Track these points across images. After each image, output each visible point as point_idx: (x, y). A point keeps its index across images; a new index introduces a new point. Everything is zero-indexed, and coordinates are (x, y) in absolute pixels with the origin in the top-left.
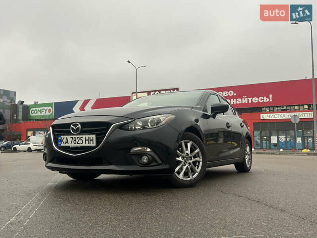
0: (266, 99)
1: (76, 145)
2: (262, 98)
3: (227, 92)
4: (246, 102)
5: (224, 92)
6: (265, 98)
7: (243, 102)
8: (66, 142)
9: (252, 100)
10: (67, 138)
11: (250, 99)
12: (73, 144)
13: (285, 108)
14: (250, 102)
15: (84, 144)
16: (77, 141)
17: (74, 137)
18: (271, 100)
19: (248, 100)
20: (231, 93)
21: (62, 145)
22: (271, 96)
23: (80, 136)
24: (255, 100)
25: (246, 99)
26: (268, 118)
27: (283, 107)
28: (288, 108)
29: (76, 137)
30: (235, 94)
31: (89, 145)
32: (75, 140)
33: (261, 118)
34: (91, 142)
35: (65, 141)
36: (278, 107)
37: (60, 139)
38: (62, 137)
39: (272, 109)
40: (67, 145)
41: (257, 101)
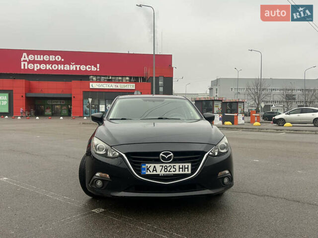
0: (93, 69)
1: (168, 173)
2: (90, 67)
3: (54, 57)
4: (74, 69)
5: (51, 56)
6: (93, 66)
7: (71, 69)
8: (153, 170)
9: (80, 67)
10: (155, 167)
11: (78, 66)
12: (163, 172)
13: (110, 78)
14: (78, 69)
15: (177, 172)
16: (168, 169)
17: (164, 165)
18: (98, 70)
19: (76, 67)
20: (59, 58)
21: (147, 173)
22: (98, 65)
23: (172, 165)
24: (83, 68)
25: (74, 66)
26: (97, 87)
27: (109, 77)
28: (113, 78)
29: (168, 165)
30: (63, 60)
31: (184, 173)
32: (167, 169)
33: (91, 87)
34: (186, 170)
35: (151, 169)
36: (104, 76)
37: (143, 167)
38: (147, 165)
39: (98, 77)
40: (155, 173)
41: (84, 69)
